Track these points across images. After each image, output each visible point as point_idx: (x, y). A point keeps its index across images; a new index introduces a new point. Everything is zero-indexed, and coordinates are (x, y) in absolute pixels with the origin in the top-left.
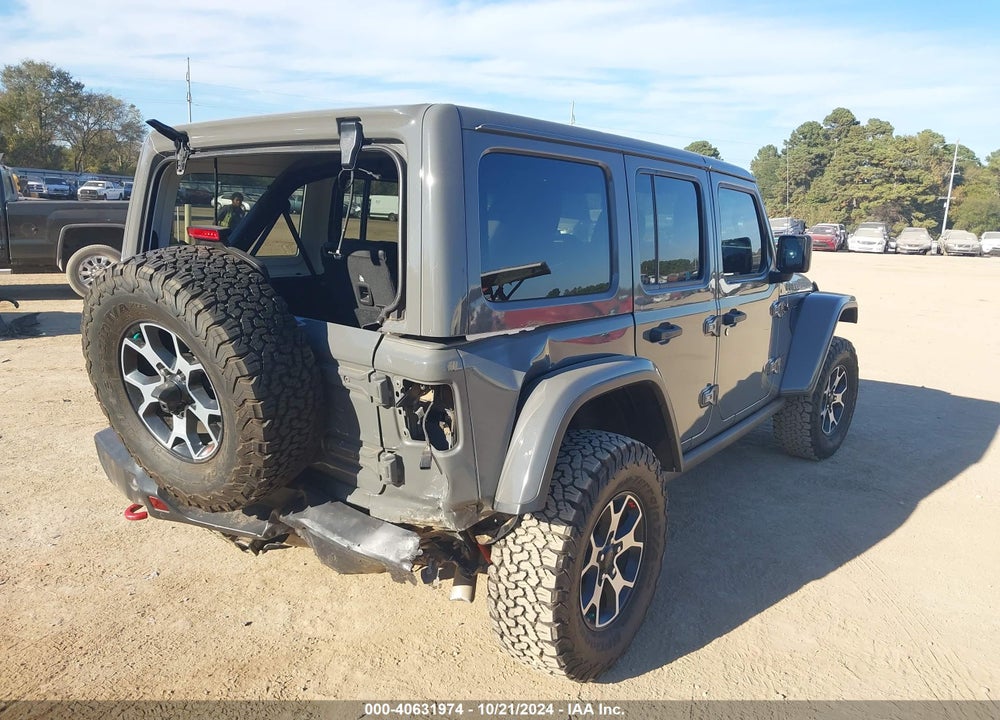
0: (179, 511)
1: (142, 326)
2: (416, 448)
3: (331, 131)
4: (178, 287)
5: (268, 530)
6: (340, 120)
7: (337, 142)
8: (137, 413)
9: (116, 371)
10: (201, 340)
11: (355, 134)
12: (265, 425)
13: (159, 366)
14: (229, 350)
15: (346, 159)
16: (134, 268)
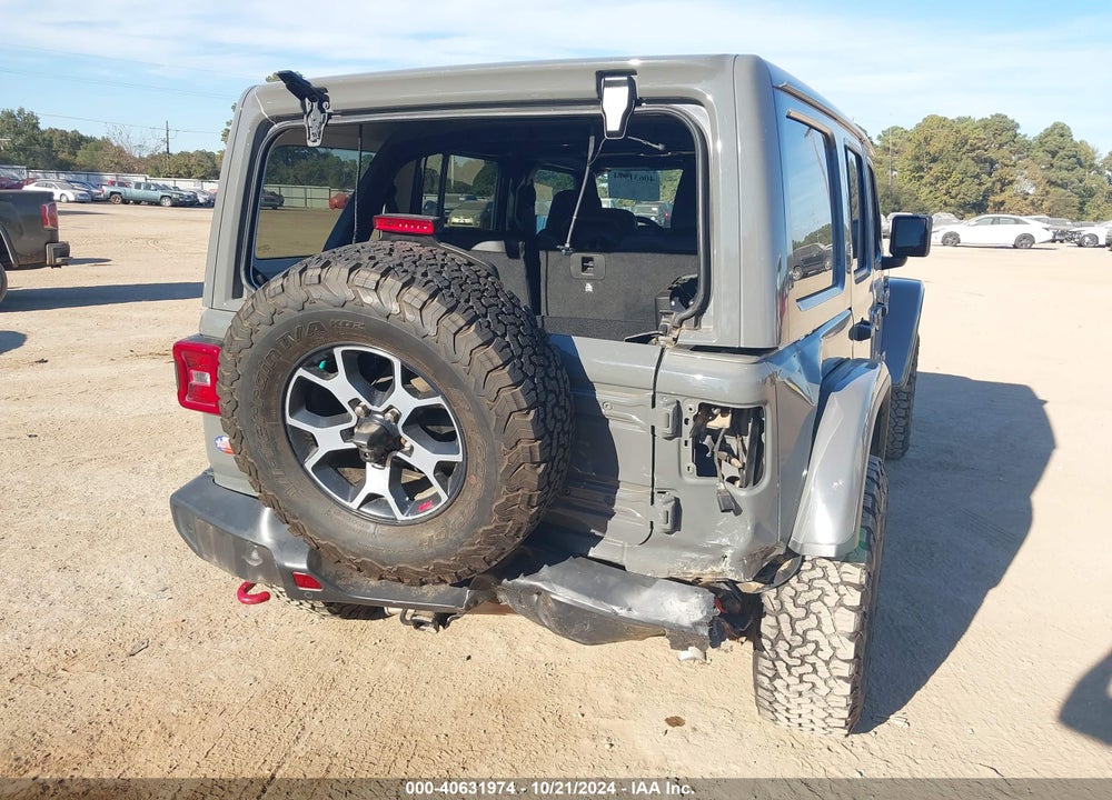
0: (337, 587)
1: (338, 352)
2: (702, 486)
3: (588, 87)
4: (425, 297)
5: (469, 601)
6: (601, 74)
7: (598, 101)
8: (302, 466)
9: (275, 413)
10: (460, 368)
11: (625, 90)
12: (540, 470)
13: (354, 403)
14: (504, 377)
15: (613, 123)
16: (297, 275)
